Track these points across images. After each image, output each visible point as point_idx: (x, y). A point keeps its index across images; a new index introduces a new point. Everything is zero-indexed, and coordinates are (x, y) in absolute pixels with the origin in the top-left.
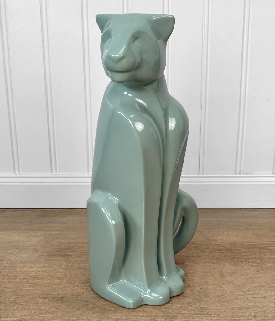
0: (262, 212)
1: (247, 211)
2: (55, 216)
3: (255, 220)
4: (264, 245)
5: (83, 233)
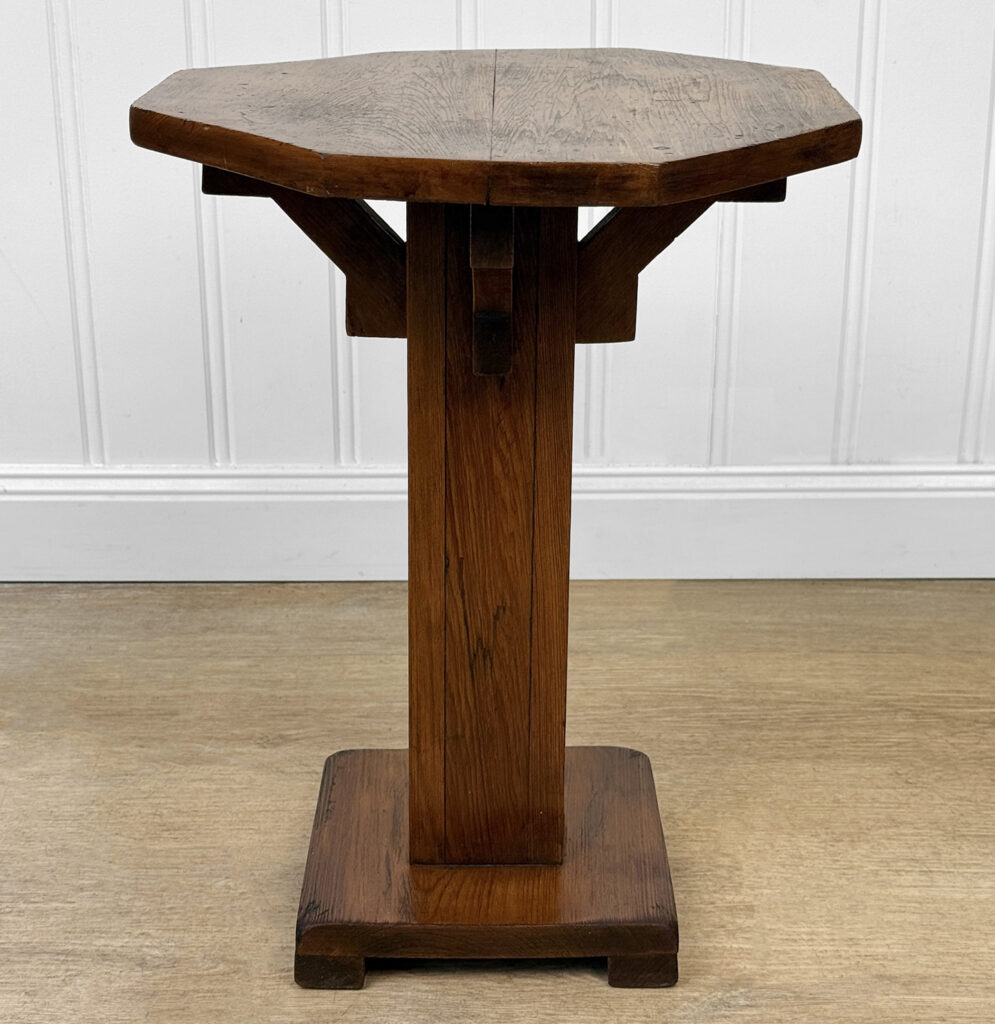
1: (871, 587)
2: (226, 608)
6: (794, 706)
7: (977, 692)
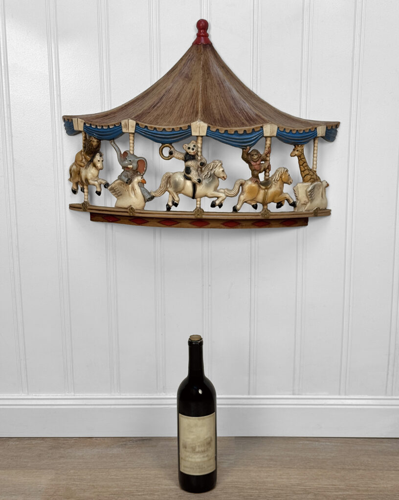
0: (327, 443)
1: (308, 441)
2: (69, 448)
3: (316, 454)
4: (320, 490)
5: (103, 472)
6: (271, 491)
7: (340, 485)
